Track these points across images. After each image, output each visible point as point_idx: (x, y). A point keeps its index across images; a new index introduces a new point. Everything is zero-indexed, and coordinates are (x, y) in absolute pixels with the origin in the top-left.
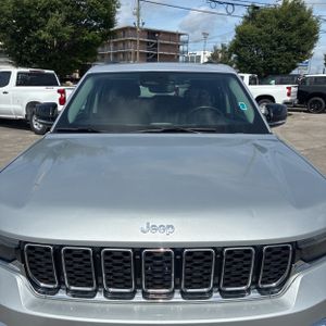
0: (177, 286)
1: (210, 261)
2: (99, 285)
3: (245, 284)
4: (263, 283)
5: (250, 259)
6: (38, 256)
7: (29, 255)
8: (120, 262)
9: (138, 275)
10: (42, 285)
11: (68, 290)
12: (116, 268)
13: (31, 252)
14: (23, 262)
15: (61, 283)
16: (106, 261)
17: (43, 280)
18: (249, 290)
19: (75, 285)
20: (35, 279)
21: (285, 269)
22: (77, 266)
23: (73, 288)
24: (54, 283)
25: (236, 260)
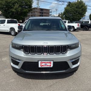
0: (48, 53)
11: (31, 54)
12: (39, 49)
13: (25, 47)
14: (23, 49)
20: (25, 52)
22: (32, 49)
24: (28, 52)
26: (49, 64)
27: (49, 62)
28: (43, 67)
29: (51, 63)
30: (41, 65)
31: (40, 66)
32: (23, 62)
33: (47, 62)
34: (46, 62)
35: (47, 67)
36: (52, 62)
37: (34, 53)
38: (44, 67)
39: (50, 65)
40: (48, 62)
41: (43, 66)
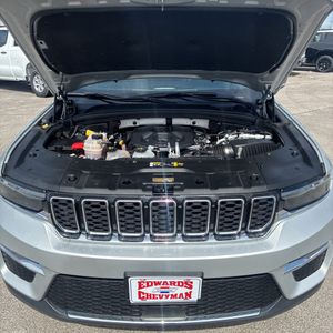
0: (178, 231)
1: (207, 210)
2: (114, 231)
3: (236, 229)
4: (251, 228)
5: (240, 208)
6: (62, 207)
7: (55, 206)
8: (131, 211)
9: (146, 222)
10: (66, 231)
11: (88, 235)
12: (128, 216)
13: (56, 204)
14: (50, 212)
15: (82, 229)
16: (120, 210)
17: (66, 226)
18: (239, 234)
19: (94, 230)
20: (60, 226)
21: (270, 216)
22: (94, 215)
23: (92, 233)
24: (76, 229)
25: (228, 209)
26: (184, 290)
27: (182, 279)
28: (149, 301)
29: (191, 287)
30: (139, 293)
31: (134, 298)
32: (54, 274)
33: (173, 283)
34: (168, 279)
35: (169, 300)
36: (197, 283)
37: (107, 231)
38: (159, 300)
39: (188, 295)
40: (177, 279)
41: (149, 296)
